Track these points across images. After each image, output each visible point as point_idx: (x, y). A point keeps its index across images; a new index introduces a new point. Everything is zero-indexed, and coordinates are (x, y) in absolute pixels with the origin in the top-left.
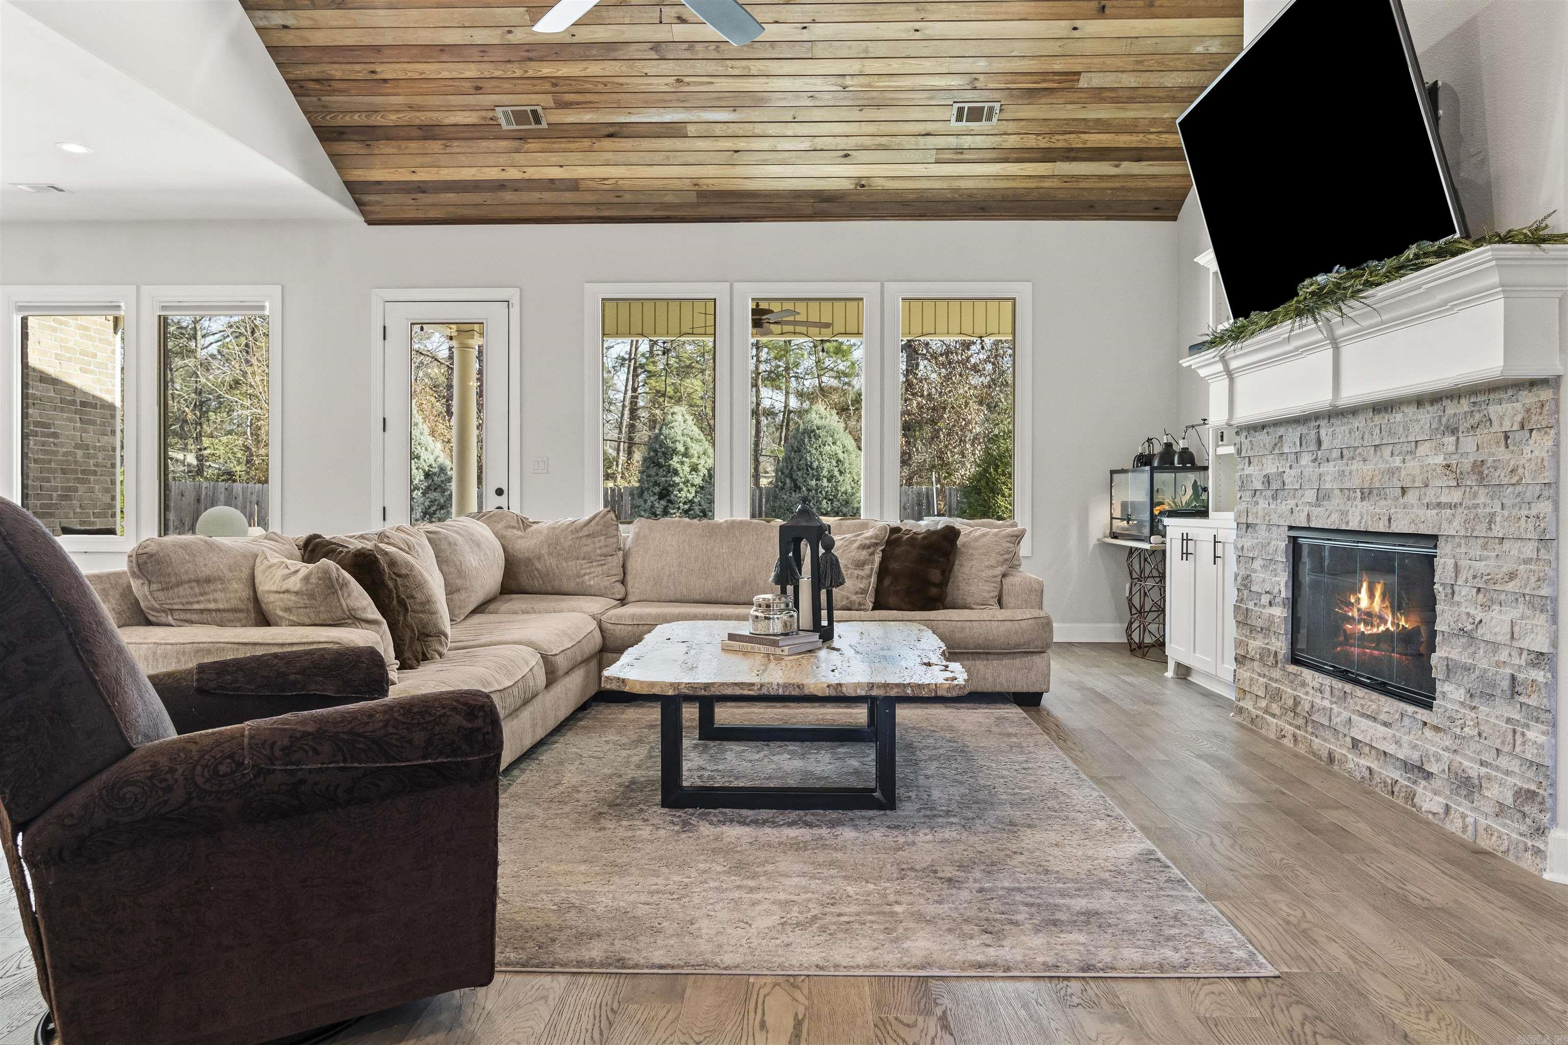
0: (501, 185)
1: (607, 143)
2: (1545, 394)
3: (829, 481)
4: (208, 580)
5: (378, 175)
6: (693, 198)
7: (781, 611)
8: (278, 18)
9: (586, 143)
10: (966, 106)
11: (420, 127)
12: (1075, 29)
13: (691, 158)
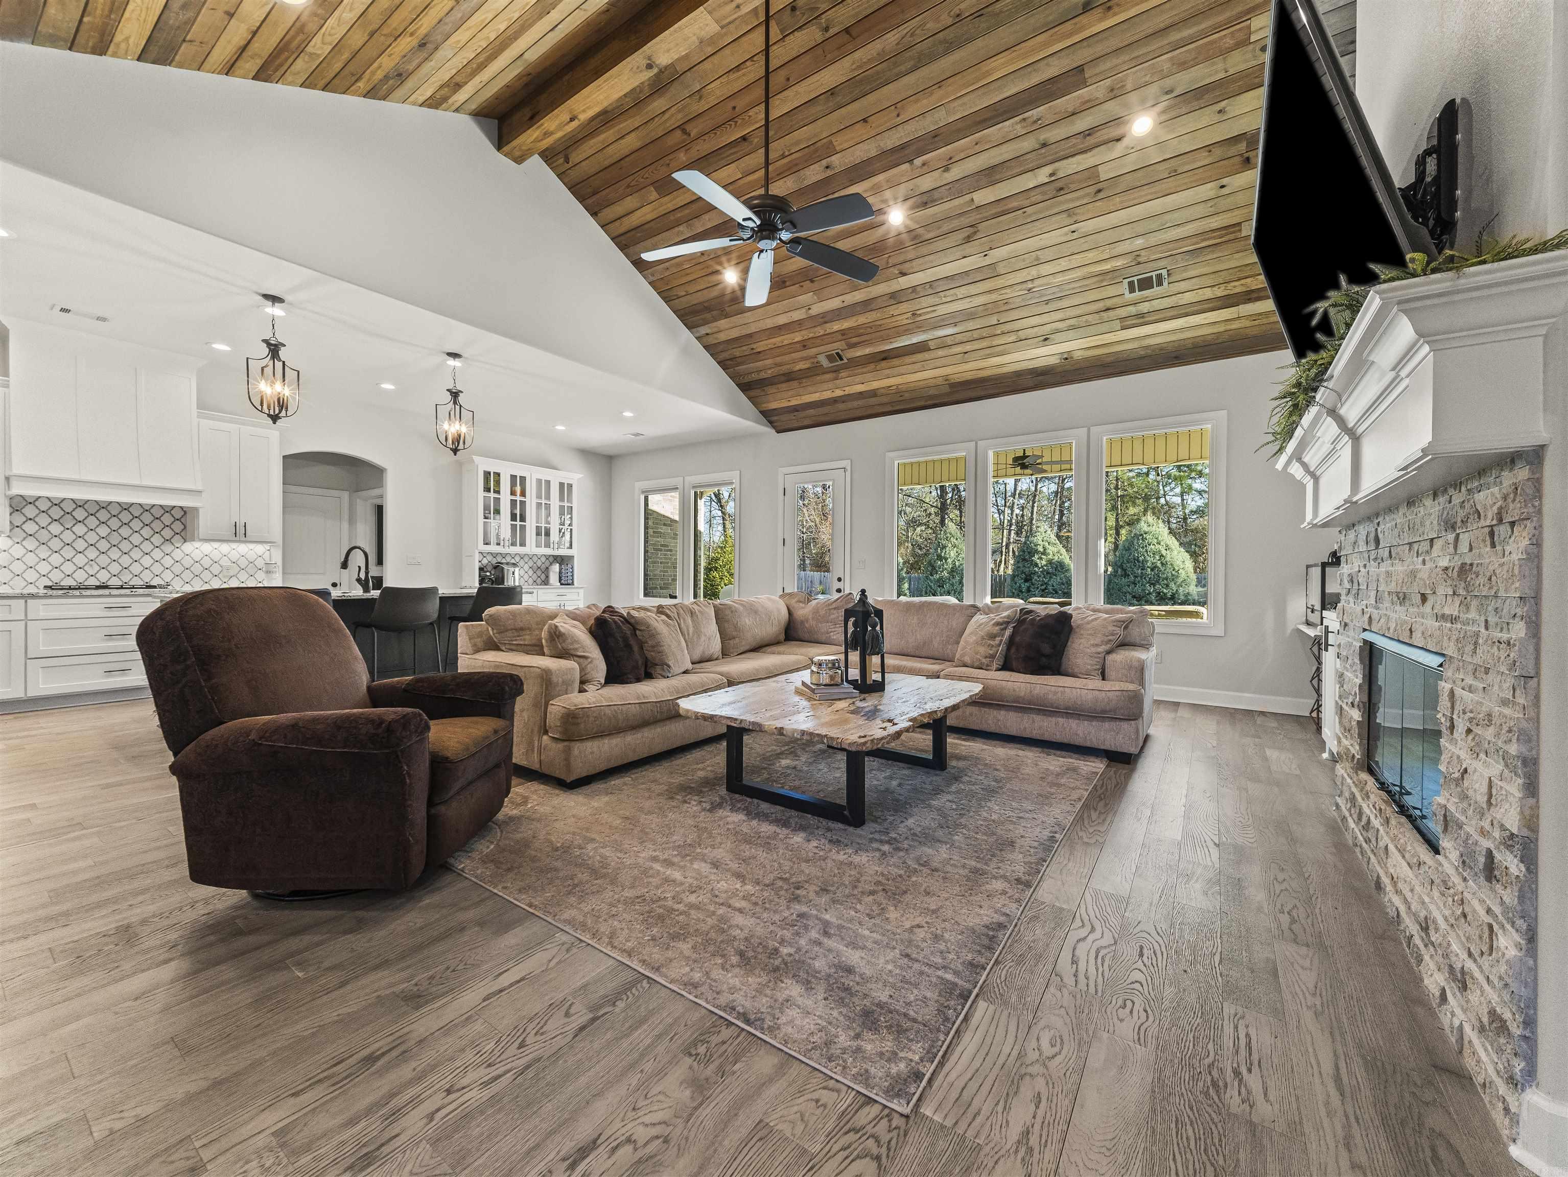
0: (835, 401)
1: (884, 364)
2: (1522, 473)
5: (774, 405)
6: (947, 389)
7: (830, 669)
8: (703, 330)
9: (872, 366)
10: (1135, 279)
11: (784, 375)
12: (1222, 187)
13: (939, 363)
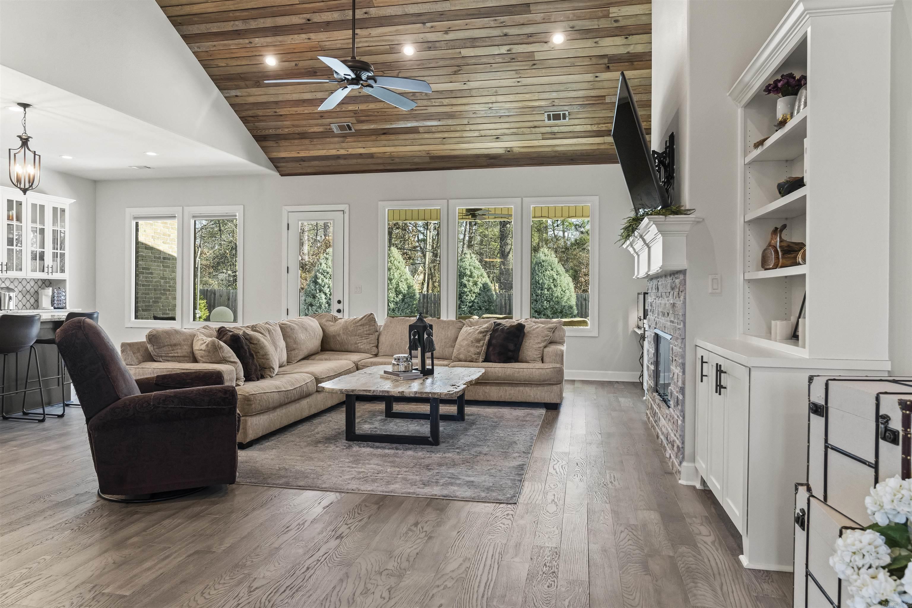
0: (338, 157)
1: (383, 137)
2: (681, 277)
3: (548, 291)
4: (175, 345)
5: (283, 155)
6: (427, 160)
7: (405, 362)
8: (233, 93)
9: (374, 137)
10: (551, 113)
11: (298, 134)
12: (597, 77)
13: (423, 142)
